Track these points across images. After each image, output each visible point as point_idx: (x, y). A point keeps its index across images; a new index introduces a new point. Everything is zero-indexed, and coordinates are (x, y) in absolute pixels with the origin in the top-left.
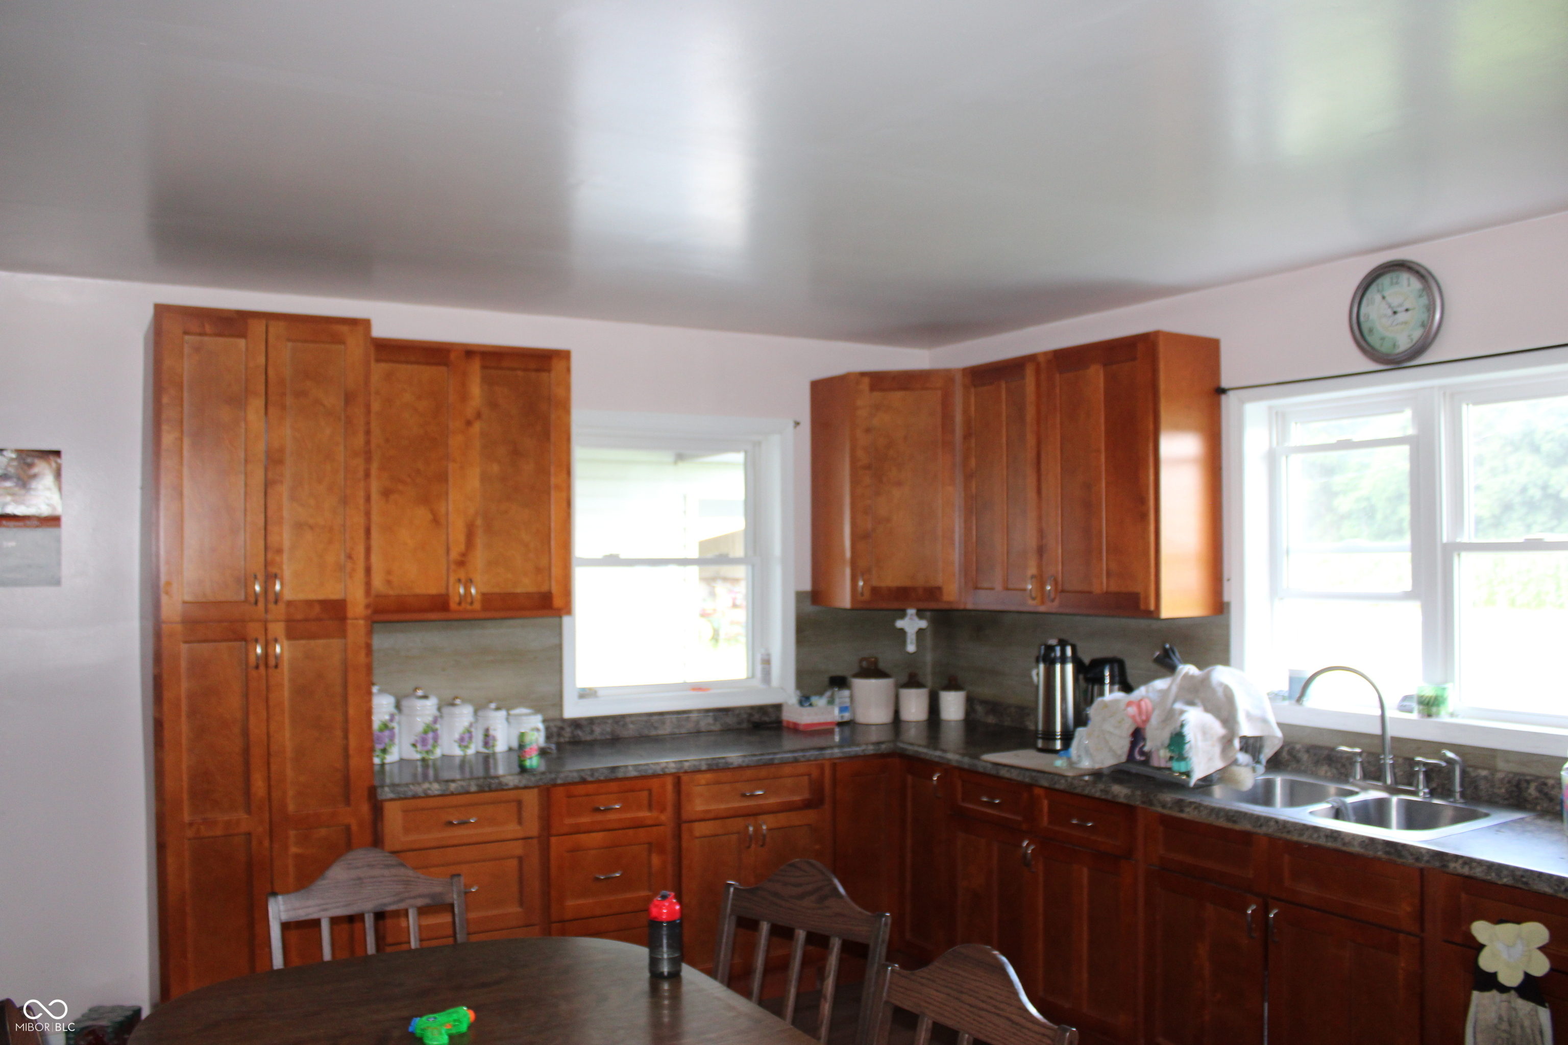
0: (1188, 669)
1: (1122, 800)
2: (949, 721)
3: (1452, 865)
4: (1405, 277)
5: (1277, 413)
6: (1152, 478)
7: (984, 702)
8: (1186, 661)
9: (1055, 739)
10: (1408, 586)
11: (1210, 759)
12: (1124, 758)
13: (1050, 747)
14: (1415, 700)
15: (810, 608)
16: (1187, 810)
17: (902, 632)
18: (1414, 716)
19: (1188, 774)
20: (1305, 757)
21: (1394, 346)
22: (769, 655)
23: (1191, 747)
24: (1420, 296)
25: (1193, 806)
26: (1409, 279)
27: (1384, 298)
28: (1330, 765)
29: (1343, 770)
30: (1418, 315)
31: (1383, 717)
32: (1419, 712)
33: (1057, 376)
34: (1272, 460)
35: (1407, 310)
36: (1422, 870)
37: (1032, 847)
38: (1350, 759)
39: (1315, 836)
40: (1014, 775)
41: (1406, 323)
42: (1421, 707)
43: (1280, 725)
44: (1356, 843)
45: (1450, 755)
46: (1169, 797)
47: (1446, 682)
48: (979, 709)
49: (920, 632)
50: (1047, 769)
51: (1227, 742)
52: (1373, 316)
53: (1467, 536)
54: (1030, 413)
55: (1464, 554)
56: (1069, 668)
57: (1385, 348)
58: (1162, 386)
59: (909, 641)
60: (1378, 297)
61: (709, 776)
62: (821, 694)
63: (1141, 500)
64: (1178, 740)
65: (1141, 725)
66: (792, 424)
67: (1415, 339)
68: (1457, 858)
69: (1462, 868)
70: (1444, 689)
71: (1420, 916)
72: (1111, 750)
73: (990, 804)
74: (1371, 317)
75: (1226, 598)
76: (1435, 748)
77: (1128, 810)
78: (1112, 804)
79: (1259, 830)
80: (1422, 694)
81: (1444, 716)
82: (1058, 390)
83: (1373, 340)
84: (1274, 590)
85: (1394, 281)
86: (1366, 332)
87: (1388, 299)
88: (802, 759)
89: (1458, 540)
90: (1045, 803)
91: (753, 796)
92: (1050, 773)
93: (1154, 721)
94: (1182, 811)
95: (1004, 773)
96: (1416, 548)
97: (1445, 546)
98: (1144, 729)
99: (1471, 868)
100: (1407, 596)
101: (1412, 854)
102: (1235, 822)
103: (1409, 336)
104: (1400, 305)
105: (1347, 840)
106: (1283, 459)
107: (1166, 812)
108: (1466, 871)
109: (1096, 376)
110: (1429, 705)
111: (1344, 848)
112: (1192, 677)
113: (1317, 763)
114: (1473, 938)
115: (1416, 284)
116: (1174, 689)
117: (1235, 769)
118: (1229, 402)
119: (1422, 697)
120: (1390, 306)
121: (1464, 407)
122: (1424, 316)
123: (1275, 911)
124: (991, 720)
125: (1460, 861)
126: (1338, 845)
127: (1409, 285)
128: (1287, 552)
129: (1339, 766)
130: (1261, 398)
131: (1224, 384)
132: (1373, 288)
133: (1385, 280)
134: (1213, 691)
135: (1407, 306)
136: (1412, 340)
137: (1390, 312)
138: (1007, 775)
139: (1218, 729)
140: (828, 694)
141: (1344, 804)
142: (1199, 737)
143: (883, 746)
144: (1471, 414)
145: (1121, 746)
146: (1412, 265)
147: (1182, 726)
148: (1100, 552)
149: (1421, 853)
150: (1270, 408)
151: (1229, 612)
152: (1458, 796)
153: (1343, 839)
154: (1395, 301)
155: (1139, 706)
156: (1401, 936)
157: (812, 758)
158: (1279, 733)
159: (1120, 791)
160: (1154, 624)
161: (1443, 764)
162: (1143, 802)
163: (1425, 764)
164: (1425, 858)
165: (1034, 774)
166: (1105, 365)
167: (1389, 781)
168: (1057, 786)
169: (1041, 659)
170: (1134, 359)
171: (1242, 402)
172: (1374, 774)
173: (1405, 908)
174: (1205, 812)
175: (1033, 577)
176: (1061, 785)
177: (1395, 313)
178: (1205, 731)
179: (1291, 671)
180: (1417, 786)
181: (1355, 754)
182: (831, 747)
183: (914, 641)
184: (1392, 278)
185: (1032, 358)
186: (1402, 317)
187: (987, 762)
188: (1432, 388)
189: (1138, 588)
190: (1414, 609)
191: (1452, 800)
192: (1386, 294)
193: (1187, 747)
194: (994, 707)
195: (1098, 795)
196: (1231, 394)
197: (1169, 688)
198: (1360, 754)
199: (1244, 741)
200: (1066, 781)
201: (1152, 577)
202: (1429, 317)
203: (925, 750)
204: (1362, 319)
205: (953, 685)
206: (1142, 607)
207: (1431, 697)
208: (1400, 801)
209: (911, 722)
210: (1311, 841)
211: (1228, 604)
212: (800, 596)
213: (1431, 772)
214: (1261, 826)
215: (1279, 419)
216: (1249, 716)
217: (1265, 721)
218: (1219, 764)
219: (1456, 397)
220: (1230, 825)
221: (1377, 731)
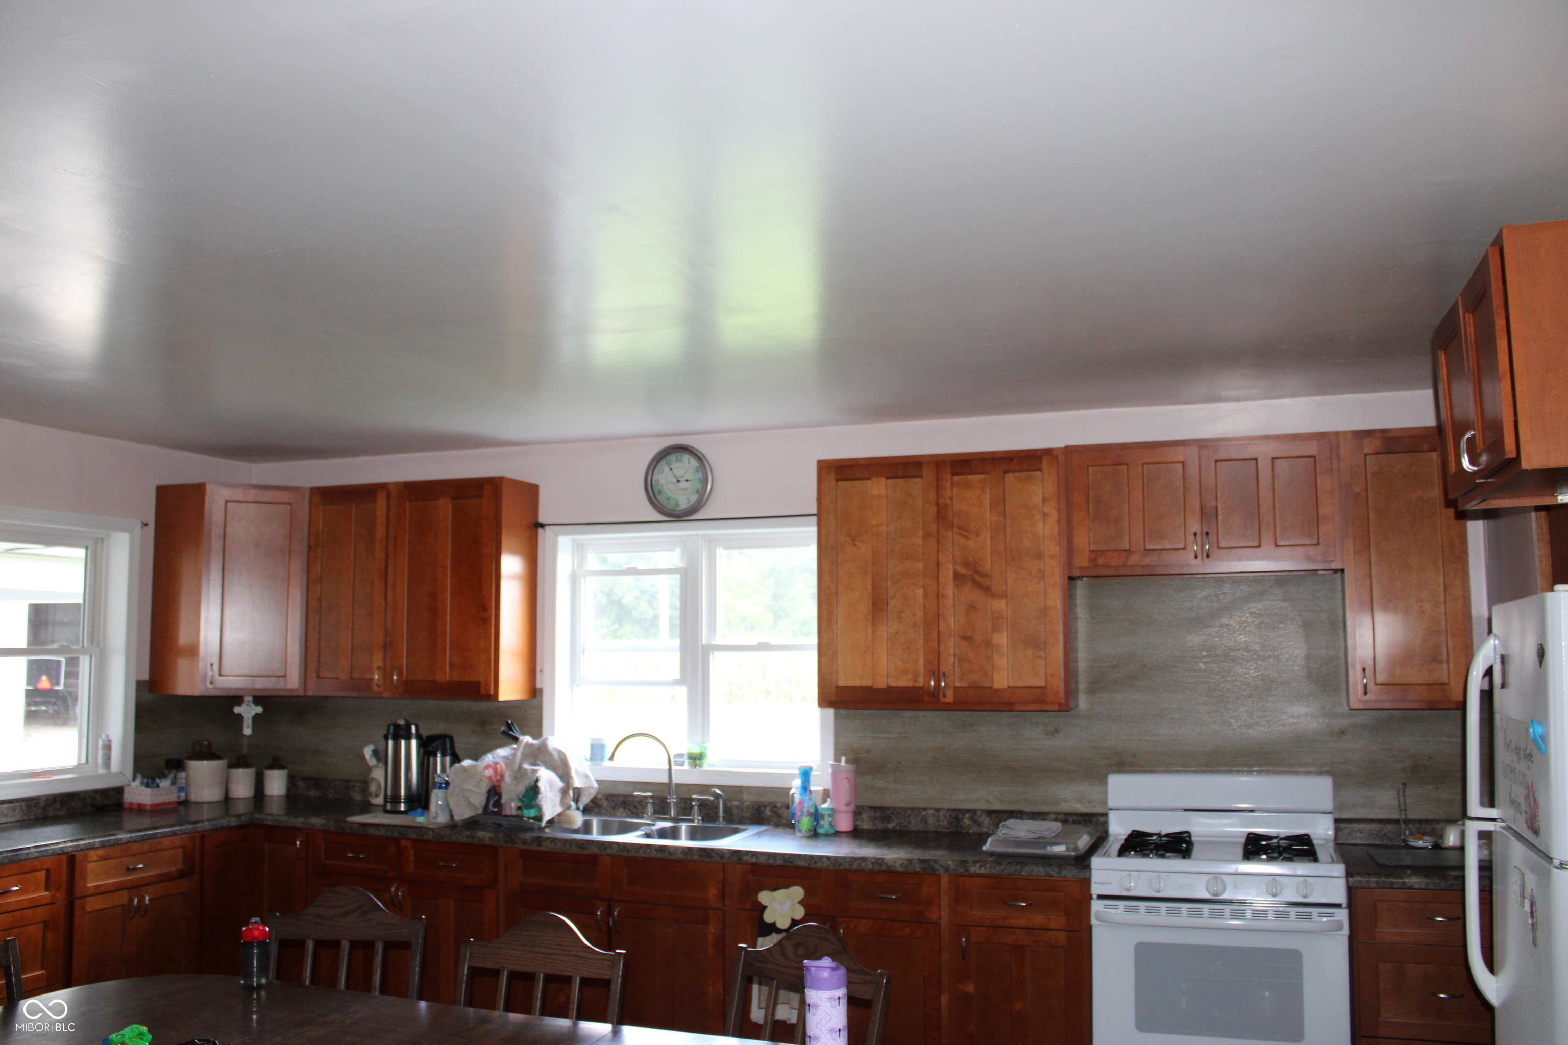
0: (527, 739)
1: (487, 842)
2: (271, 797)
3: (745, 858)
4: (686, 457)
5: (578, 544)
6: (493, 591)
7: (304, 779)
8: (523, 734)
9: (400, 802)
10: (678, 676)
11: (554, 806)
12: (480, 811)
13: (397, 809)
14: (686, 757)
15: (147, 696)
16: (544, 843)
17: (240, 717)
18: (686, 767)
19: (539, 818)
20: (605, 803)
21: (677, 504)
22: (110, 741)
23: (542, 797)
24: (697, 472)
25: (549, 841)
26: (689, 459)
27: (671, 469)
28: (624, 808)
29: (635, 811)
30: (694, 485)
31: (670, 769)
32: (689, 764)
33: (408, 503)
34: (574, 580)
35: (687, 480)
36: (723, 864)
37: (402, 889)
38: (642, 801)
39: (648, 850)
40: (382, 832)
41: (685, 489)
42: (691, 761)
43: (597, 781)
44: (678, 853)
45: (718, 791)
46: (528, 836)
47: (704, 743)
48: (301, 784)
49: (256, 718)
50: (413, 824)
51: (564, 792)
52: (662, 481)
53: (718, 641)
54: (380, 532)
55: (716, 653)
56: (414, 743)
57: (670, 505)
58: (505, 519)
59: (245, 725)
60: (667, 469)
61: (101, 852)
62: (163, 776)
63: (485, 608)
64: (533, 790)
65: (496, 784)
66: (140, 525)
67: (692, 502)
68: (747, 852)
69: (752, 858)
70: (706, 747)
71: (722, 896)
72: (470, 804)
73: (356, 859)
74: (660, 482)
75: (538, 686)
76: (704, 789)
77: (492, 850)
78: (479, 848)
79: (604, 852)
80: (692, 751)
81: (706, 767)
82: (408, 515)
83: (662, 499)
84: (573, 680)
85: (679, 459)
86: (656, 492)
87: (674, 471)
88: (179, 833)
89: (713, 643)
90: (412, 851)
91: (135, 869)
92: (416, 827)
93: (508, 778)
94: (540, 845)
95: (371, 831)
96: (683, 649)
97: (704, 647)
98: (499, 786)
99: (757, 858)
100: (677, 682)
101: (718, 854)
102: (585, 848)
103: (688, 499)
104: (682, 476)
105: (672, 851)
106: (583, 579)
107: (525, 847)
108: (754, 860)
109: (445, 508)
110: (696, 759)
111: (670, 857)
112: (532, 745)
113: (615, 807)
114: (759, 903)
115: (694, 463)
116: (519, 755)
117: (568, 812)
118: (545, 536)
119: (691, 754)
120: (675, 476)
121: (718, 550)
122: (700, 486)
123: (618, 909)
124: (313, 793)
125: (750, 855)
126: (666, 855)
127: (689, 463)
128: (584, 651)
129: (632, 808)
130: (572, 533)
131: (541, 520)
132: (663, 462)
133: (673, 457)
134: (551, 755)
135: (687, 477)
136: (689, 501)
137: (675, 480)
138: (376, 832)
139: (560, 784)
140: (172, 775)
141: (652, 830)
142: (548, 789)
143: (243, 819)
144: (721, 554)
145: (479, 800)
146: (692, 449)
147: (537, 780)
148: (445, 648)
149: (724, 853)
150: (573, 540)
151: (541, 696)
152: (721, 819)
153: (669, 851)
154: (679, 473)
155: (495, 770)
156: (711, 913)
157: (187, 831)
158: (596, 785)
159: (484, 836)
160: (495, 704)
161: (712, 798)
162: (506, 842)
163: (698, 800)
164: (728, 855)
165: (402, 829)
166: (453, 498)
167: (673, 815)
168: (425, 837)
169: (390, 736)
170: (481, 497)
171: (557, 535)
172: (661, 810)
173: (712, 892)
174: (559, 845)
175: (379, 668)
176: (430, 836)
177: (678, 481)
178: (551, 785)
179: (592, 740)
180: (694, 817)
181: (647, 797)
182: (203, 821)
183: (250, 725)
184: (677, 456)
185: (383, 486)
186: (683, 484)
187: (352, 823)
188: (698, 535)
189: (481, 678)
190: (682, 691)
191: (718, 823)
192: (672, 467)
193: (540, 796)
194: (317, 782)
195: (465, 840)
196: (547, 528)
197: (514, 755)
198: (651, 797)
199: (576, 791)
200: (434, 832)
201: (492, 669)
202: (703, 487)
203: (286, 818)
204: (654, 483)
205: (276, 765)
206: (483, 692)
207: (698, 753)
208: (688, 826)
209: (239, 799)
210: (645, 855)
211: (541, 690)
212: (140, 684)
213: (703, 804)
214: (606, 848)
215: (580, 551)
216: (577, 773)
217: (586, 776)
218: (559, 810)
219: (712, 542)
220: (581, 851)
221: (665, 780)
